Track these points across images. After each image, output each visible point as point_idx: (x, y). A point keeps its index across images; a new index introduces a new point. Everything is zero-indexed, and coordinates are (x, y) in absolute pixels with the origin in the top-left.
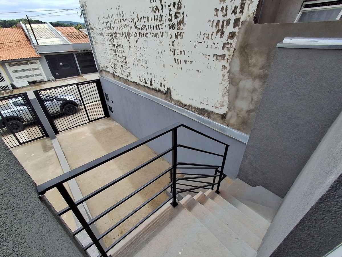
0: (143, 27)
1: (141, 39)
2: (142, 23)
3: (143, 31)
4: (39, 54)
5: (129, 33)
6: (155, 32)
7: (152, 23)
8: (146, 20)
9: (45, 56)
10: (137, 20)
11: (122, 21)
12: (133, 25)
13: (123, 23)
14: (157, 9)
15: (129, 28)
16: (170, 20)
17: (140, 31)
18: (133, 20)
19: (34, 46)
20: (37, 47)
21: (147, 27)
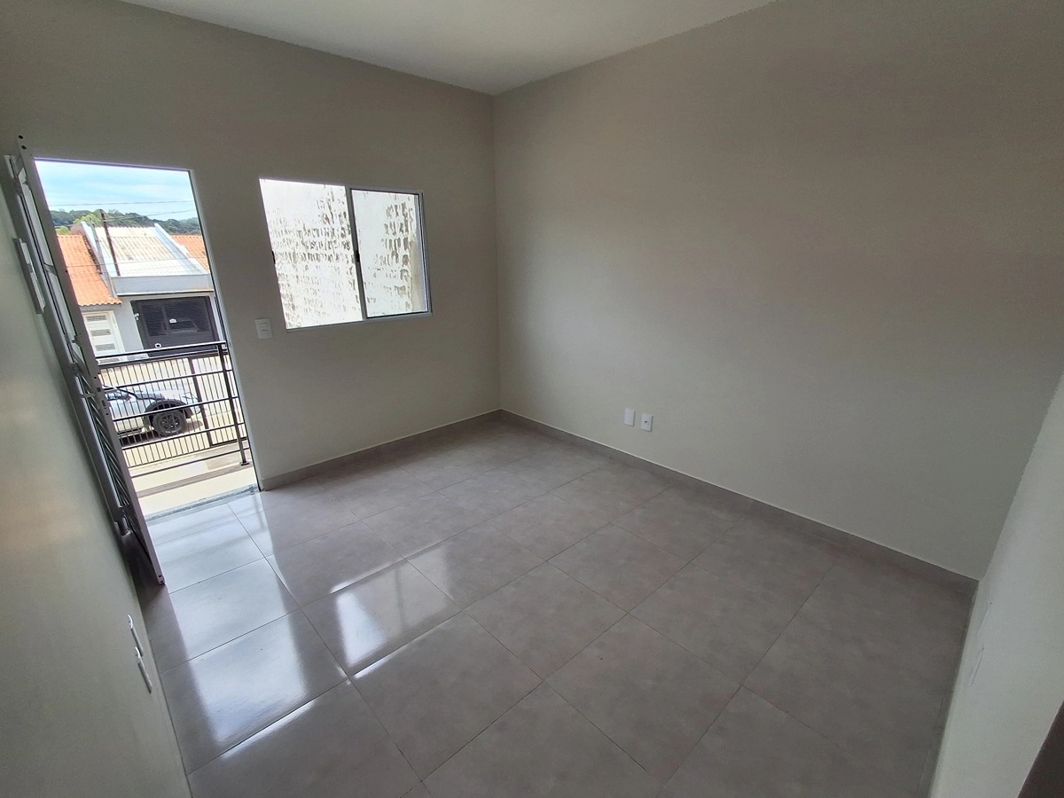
0: (313, 244)
1: (312, 264)
2: (312, 239)
3: (313, 252)
4: (116, 297)
5: (294, 253)
6: (329, 252)
7: (322, 239)
8: (315, 233)
9: (132, 303)
10: (304, 233)
11: (284, 232)
12: (298, 240)
13: (286, 236)
14: (327, 218)
15: (293, 245)
16: (343, 236)
17: (310, 251)
18: (299, 232)
19: (108, 278)
20: (114, 281)
21: (317, 245)
